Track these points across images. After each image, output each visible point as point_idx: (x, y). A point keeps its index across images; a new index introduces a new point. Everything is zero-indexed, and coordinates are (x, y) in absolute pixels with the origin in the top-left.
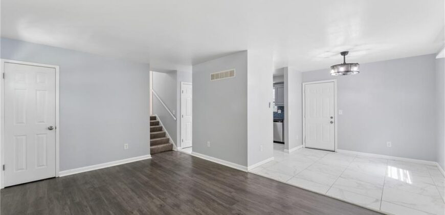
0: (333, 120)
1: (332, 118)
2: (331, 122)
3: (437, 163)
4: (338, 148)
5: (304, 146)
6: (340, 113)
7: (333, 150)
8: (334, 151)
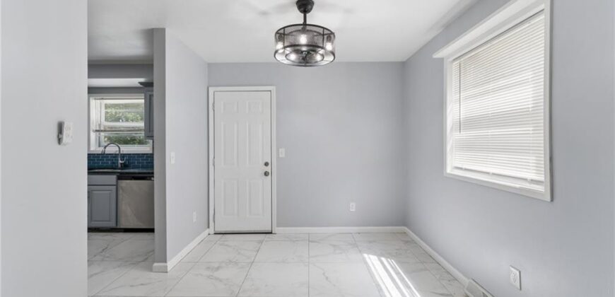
0: (268, 169)
1: (266, 164)
2: (266, 174)
3: (406, 228)
4: (278, 226)
5: (211, 231)
6: (280, 156)
7: (268, 229)
8: (271, 233)
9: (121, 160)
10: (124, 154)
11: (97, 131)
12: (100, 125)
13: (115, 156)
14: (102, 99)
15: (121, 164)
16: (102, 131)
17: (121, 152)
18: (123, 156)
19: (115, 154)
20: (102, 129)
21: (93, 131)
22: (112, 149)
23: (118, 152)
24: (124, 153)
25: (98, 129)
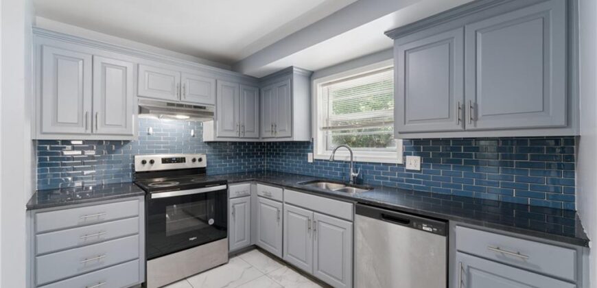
9: (354, 172)
10: (357, 162)
11: (324, 128)
12: (327, 120)
13: (345, 164)
14: (330, 83)
15: (354, 177)
16: (329, 128)
17: (354, 160)
18: (357, 165)
19: (346, 162)
20: (330, 125)
21: (320, 129)
22: (343, 154)
23: (349, 159)
24: (358, 160)
25: (325, 126)
